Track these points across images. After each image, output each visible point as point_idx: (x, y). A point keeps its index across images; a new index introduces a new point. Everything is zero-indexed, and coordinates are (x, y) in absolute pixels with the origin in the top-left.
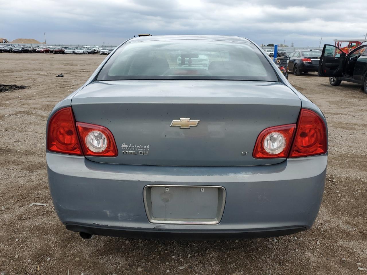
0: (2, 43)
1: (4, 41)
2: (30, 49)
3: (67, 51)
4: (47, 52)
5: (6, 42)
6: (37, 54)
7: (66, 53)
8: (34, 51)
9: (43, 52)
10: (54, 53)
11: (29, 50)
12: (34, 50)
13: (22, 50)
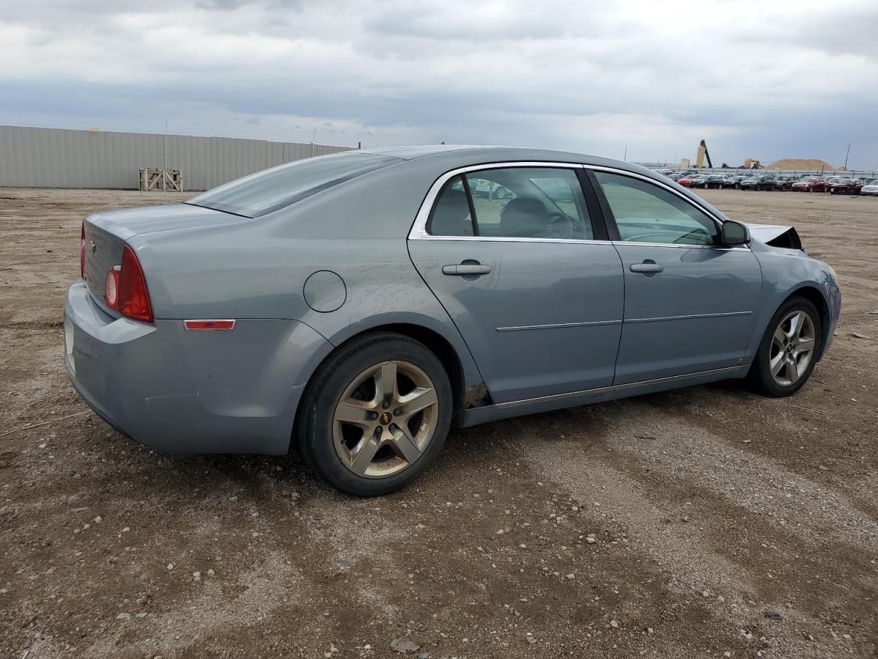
0: (749, 168)
1: (752, 165)
2: (779, 182)
3: (867, 188)
4: (819, 188)
5: (756, 167)
6: (792, 193)
7: (865, 194)
8: (787, 187)
9: (807, 190)
10: (832, 193)
11: (774, 185)
12: (788, 184)
13: (759, 184)
